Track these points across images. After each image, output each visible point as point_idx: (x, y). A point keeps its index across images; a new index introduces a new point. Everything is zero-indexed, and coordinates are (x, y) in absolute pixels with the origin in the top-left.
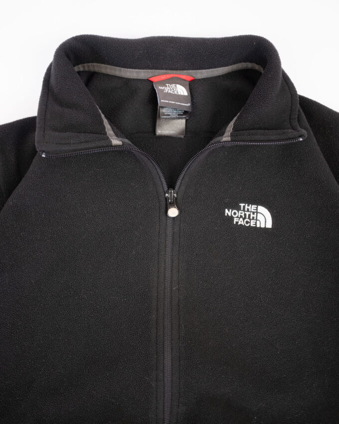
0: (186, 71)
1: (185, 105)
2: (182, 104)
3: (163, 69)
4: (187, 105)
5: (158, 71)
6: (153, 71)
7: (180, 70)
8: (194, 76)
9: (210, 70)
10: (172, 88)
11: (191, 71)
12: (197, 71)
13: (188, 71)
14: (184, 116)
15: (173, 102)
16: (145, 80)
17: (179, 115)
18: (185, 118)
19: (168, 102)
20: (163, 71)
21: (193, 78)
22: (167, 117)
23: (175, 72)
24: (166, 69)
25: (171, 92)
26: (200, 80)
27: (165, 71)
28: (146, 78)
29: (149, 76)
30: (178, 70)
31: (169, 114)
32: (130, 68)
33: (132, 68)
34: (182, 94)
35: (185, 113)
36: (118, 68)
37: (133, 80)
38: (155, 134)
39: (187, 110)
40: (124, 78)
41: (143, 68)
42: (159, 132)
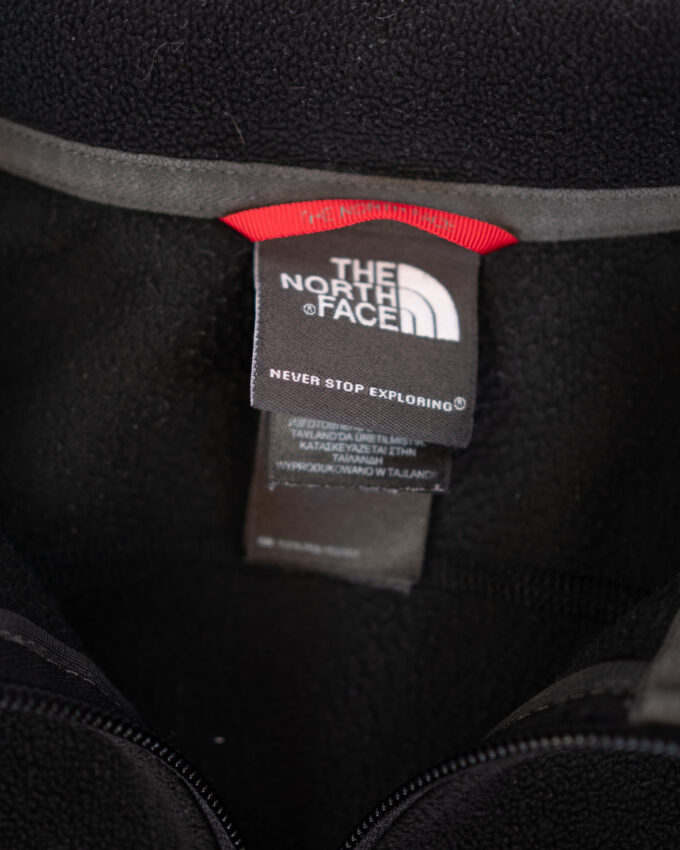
0: (462, 188)
1: (436, 404)
2: (410, 399)
3: (318, 164)
4: (447, 407)
5: (285, 172)
6: (259, 169)
7: (427, 176)
8: (517, 221)
9: (621, 194)
10: (364, 288)
11: (496, 190)
12: (537, 192)
13: (482, 189)
14: (419, 474)
15: (347, 387)
16: (197, 223)
17: (389, 461)
18: (427, 484)
19: (315, 380)
20: (316, 176)
21: (508, 236)
22: (316, 468)
23: (394, 187)
24: (341, 166)
25: (355, 316)
26: (548, 247)
28: (209, 213)
29: (225, 202)
30: (414, 176)
31: (327, 448)
32: (105, 143)
33: (118, 147)
34: (425, 330)
35: (429, 455)
36: (45, 138)
37: (128, 213)
38: (241, 550)
39: (440, 439)
40: (76, 200)
41: (190, 152)
42: (266, 542)
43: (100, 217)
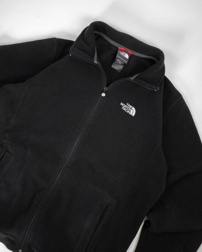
0: (131, 50)
1: (125, 61)
3: (124, 46)
8: (134, 53)
11: (133, 51)
16: (116, 47)
17: (122, 64)
18: (124, 66)
19: (120, 57)
23: (128, 49)
25: (123, 55)
26: (134, 55)
27: (124, 47)
29: (118, 46)
31: (119, 62)
34: (126, 57)
35: (124, 64)
36: (109, 39)
37: (112, 45)
38: (111, 66)
39: (125, 63)
40: (109, 43)
41: (117, 43)
42: (113, 66)
43: (110, 44)
